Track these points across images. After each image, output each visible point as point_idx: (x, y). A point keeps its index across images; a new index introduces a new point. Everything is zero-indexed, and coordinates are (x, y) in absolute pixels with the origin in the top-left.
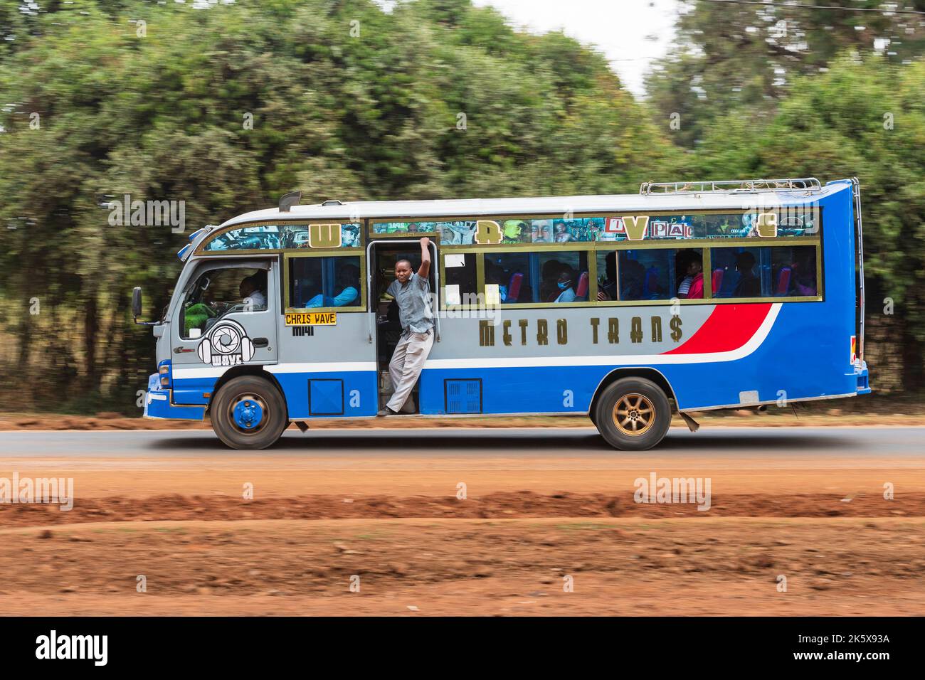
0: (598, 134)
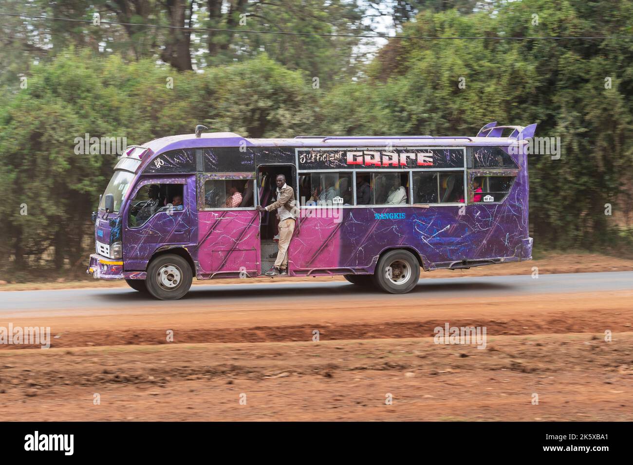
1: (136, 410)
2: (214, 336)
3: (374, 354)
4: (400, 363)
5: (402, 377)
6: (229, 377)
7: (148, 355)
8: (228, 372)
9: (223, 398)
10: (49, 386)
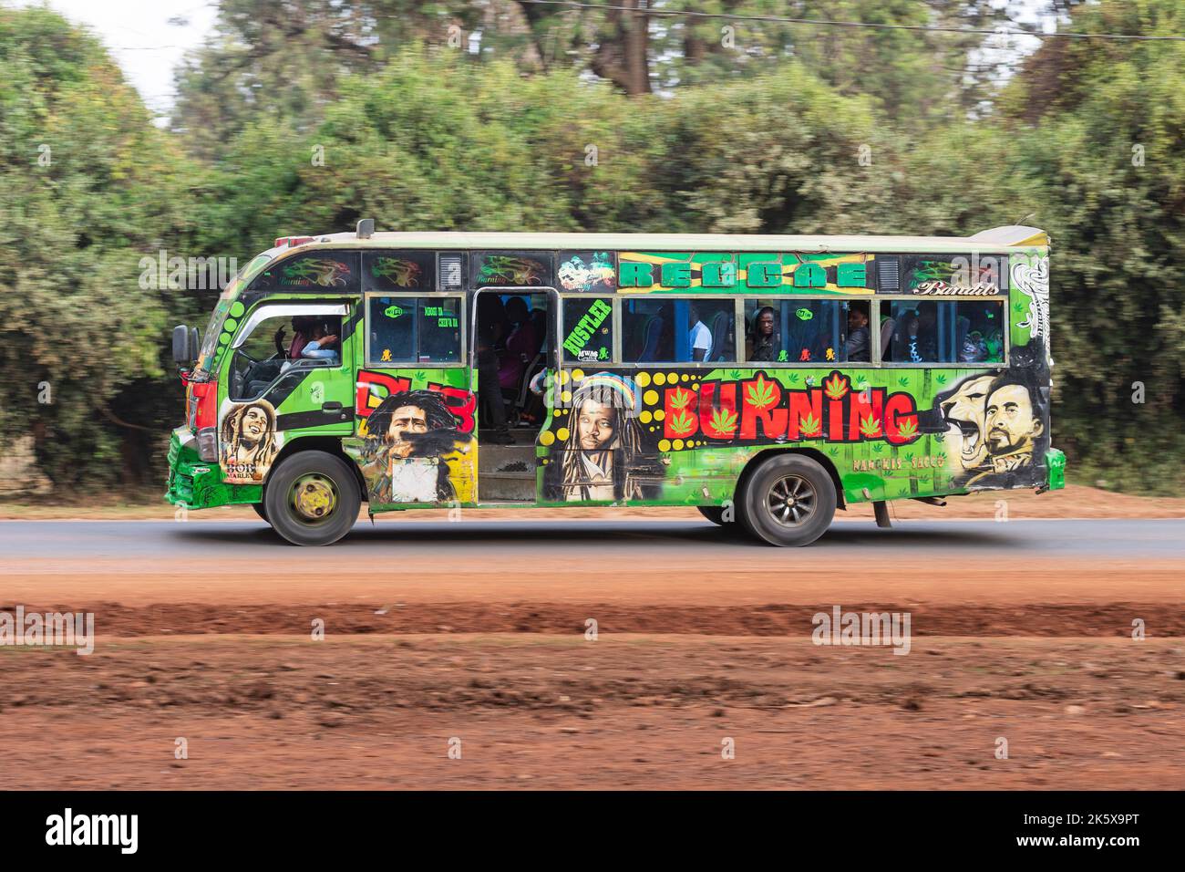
0: (89, 141)
1: (535, 761)
2: (687, 619)
3: (1004, 667)
4: (1056, 686)
5: (1059, 715)
6: (717, 703)
7: (559, 654)
8: (715, 692)
9: (704, 744)
10: (367, 708)
